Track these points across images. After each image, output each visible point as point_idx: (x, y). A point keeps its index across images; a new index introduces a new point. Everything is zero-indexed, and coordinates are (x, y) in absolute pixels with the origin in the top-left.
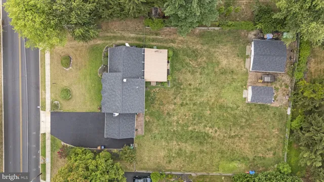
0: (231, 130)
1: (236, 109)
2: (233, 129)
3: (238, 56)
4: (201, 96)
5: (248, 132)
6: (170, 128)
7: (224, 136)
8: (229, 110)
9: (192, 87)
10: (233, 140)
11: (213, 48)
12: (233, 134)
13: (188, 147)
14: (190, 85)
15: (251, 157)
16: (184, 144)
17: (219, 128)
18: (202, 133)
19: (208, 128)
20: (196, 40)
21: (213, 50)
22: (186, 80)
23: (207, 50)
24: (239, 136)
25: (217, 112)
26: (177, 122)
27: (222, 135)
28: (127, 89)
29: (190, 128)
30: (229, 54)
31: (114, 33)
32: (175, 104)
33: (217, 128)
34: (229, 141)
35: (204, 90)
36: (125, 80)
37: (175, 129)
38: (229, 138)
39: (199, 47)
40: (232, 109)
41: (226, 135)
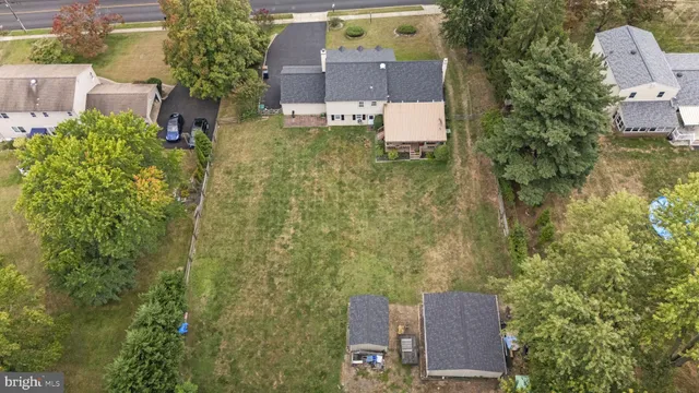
0: (286, 275)
1: (332, 284)
2: (289, 281)
3: (454, 281)
4: (359, 216)
5: (279, 312)
6: (295, 166)
7: (273, 263)
8: (331, 269)
9: (378, 200)
10: (265, 282)
11: (464, 231)
12: (277, 281)
13: (254, 199)
14: (382, 195)
15: (219, 324)
16: (261, 190)
17: (292, 252)
18: (283, 221)
19: (292, 231)
20: (474, 199)
21: (459, 232)
22: (391, 188)
23: (456, 219)
24: (272, 295)
25: (326, 246)
26: (305, 178)
27: (276, 258)
28: (369, 69)
29: (293, 200)
30: (455, 262)
31: (465, 81)
32: (342, 172)
33: (291, 248)
34: (263, 274)
35: (371, 220)
36: (383, 66)
37: (294, 174)
38: (270, 274)
39: (462, 205)
40: (334, 275)
41: (276, 266)
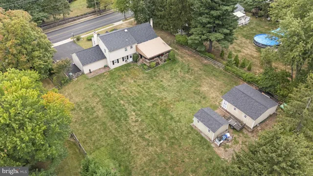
0: (149, 132)
1: (175, 122)
2: (153, 133)
3: (222, 92)
4: (160, 92)
5: (162, 149)
6: (109, 89)
7: (137, 131)
8: (168, 117)
9: (162, 83)
10: (141, 141)
11: (206, 76)
12: (147, 137)
13: (100, 112)
14: (161, 81)
16: (100, 107)
17: (142, 121)
18: (125, 113)
19: (134, 114)
20: (198, 65)
21: (205, 77)
22: (163, 77)
24: (150, 144)
25: (157, 110)
26: (119, 91)
27: (136, 128)
29: (122, 102)
30: (215, 87)
32: (135, 82)
33: (140, 120)
34: (136, 139)
35: (166, 91)
36: (126, 30)
37: (112, 93)
38: (140, 136)
39: (196, 69)
40: (172, 118)
41: (140, 131)
